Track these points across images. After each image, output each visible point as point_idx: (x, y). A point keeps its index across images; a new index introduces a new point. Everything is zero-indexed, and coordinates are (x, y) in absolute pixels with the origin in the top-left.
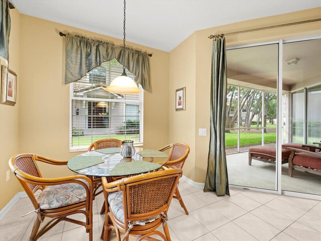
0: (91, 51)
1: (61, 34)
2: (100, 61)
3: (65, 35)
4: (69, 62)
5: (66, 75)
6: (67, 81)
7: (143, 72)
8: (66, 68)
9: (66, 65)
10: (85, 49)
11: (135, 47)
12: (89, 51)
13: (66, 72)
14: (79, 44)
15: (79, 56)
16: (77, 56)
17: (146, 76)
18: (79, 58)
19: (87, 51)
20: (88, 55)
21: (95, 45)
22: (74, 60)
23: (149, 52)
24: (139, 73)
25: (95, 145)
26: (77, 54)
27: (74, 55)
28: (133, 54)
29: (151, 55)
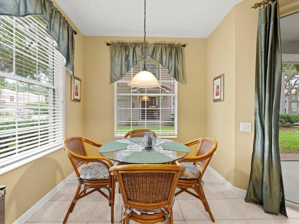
0: (129, 53)
1: (108, 44)
2: (136, 60)
3: (110, 45)
4: (113, 65)
5: (111, 76)
6: (112, 81)
7: (177, 64)
8: (112, 71)
9: (111, 69)
10: (125, 53)
11: (168, 41)
12: (127, 53)
13: (111, 74)
14: (120, 49)
15: (120, 59)
16: (119, 60)
17: (180, 68)
18: (120, 61)
19: (126, 54)
20: (127, 57)
21: (132, 47)
22: (116, 63)
23: (183, 43)
24: (172, 66)
25: (130, 133)
26: (119, 58)
27: (116, 59)
28: (166, 48)
29: (184, 46)
